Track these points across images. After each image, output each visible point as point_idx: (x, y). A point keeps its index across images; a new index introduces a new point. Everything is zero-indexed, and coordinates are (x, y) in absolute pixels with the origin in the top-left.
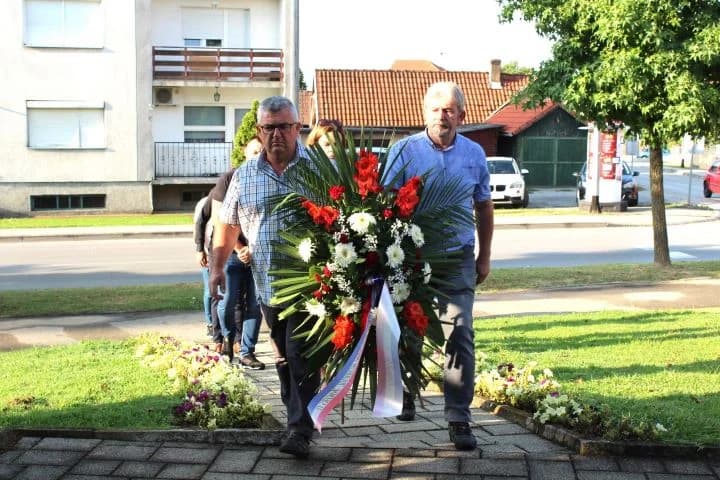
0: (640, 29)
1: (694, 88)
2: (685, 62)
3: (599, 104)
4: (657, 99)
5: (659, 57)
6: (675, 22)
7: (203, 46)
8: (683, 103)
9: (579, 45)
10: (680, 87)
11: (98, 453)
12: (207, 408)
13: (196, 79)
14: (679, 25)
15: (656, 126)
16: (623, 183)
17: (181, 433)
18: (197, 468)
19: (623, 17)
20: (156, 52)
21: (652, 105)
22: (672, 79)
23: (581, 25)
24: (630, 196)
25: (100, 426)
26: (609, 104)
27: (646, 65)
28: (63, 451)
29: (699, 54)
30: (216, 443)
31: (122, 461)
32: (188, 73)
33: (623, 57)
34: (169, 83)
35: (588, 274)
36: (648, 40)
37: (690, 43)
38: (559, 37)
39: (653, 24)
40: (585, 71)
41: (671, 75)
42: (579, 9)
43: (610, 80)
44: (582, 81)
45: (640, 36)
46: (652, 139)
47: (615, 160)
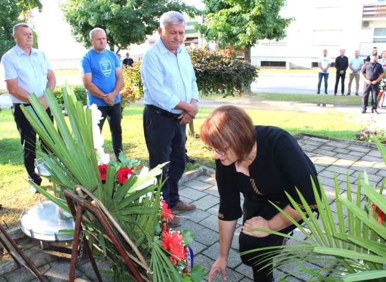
11: (329, 144)
12: (369, 136)
17: (358, 142)
18: (362, 153)
20: (365, 7)
25: (330, 136)
28: (317, 142)
30: (370, 147)
31: (336, 148)
32: (378, 15)
34: (369, 19)
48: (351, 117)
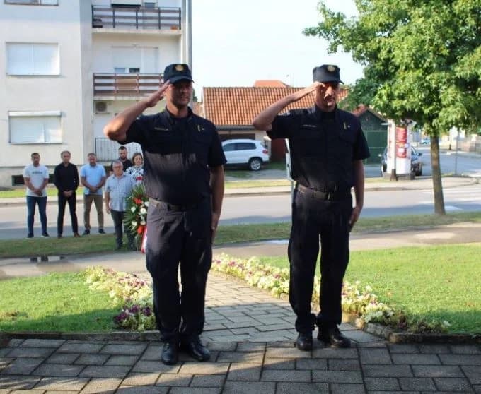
0: (422, 57)
1: (459, 97)
2: (452, 79)
3: (396, 108)
4: (435, 103)
5: (435, 75)
6: (445, 52)
7: (127, 73)
8: (452, 106)
9: (381, 68)
10: (449, 96)
11: (64, 349)
12: (137, 317)
13: (123, 95)
14: (448, 54)
15: (435, 121)
16: (412, 161)
17: (121, 335)
18: (132, 358)
19: (410, 49)
20: (95, 77)
21: (431, 108)
22: (444, 91)
23: (383, 55)
24: (417, 169)
25: (65, 331)
26: (403, 108)
27: (426, 81)
28: (40, 348)
29: (462, 74)
30: (145, 341)
31: (81, 354)
33: (411, 75)
34: (104, 98)
35: (390, 222)
36: (428, 64)
37: (455, 66)
38: (368, 63)
39: (431, 54)
40: (386, 85)
41: (443, 87)
42: (381, 44)
43: (402, 92)
44: (384, 92)
45: (423, 62)
46: (431, 130)
47: (406, 145)
48: (98, 279)
